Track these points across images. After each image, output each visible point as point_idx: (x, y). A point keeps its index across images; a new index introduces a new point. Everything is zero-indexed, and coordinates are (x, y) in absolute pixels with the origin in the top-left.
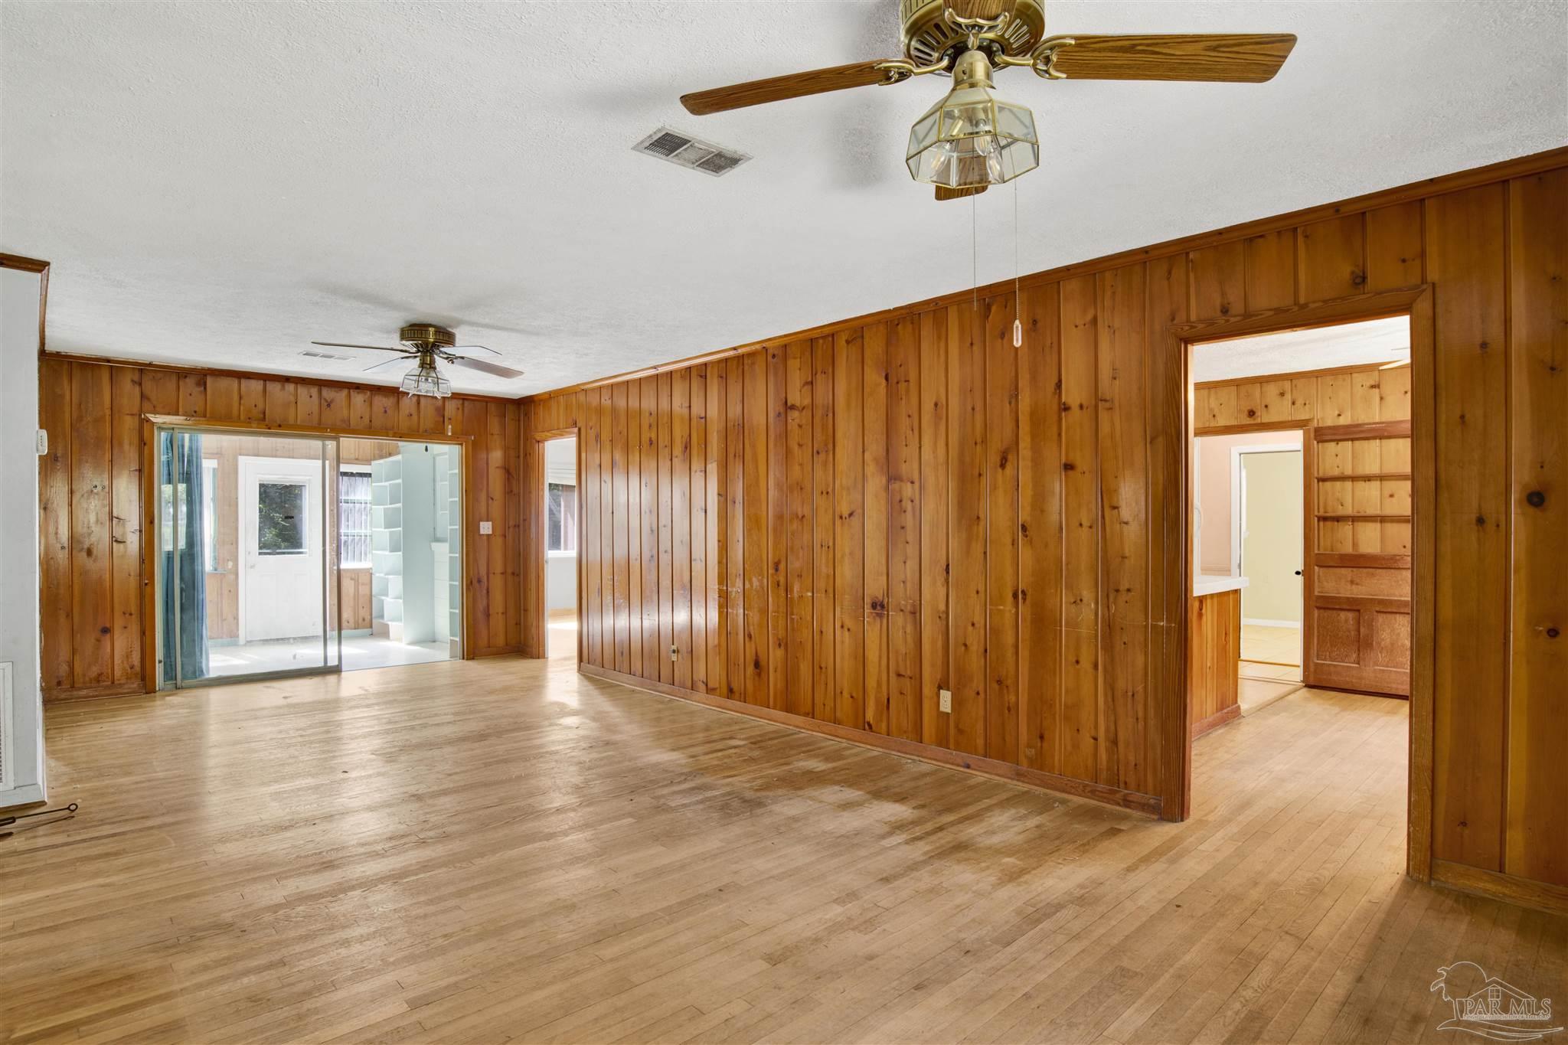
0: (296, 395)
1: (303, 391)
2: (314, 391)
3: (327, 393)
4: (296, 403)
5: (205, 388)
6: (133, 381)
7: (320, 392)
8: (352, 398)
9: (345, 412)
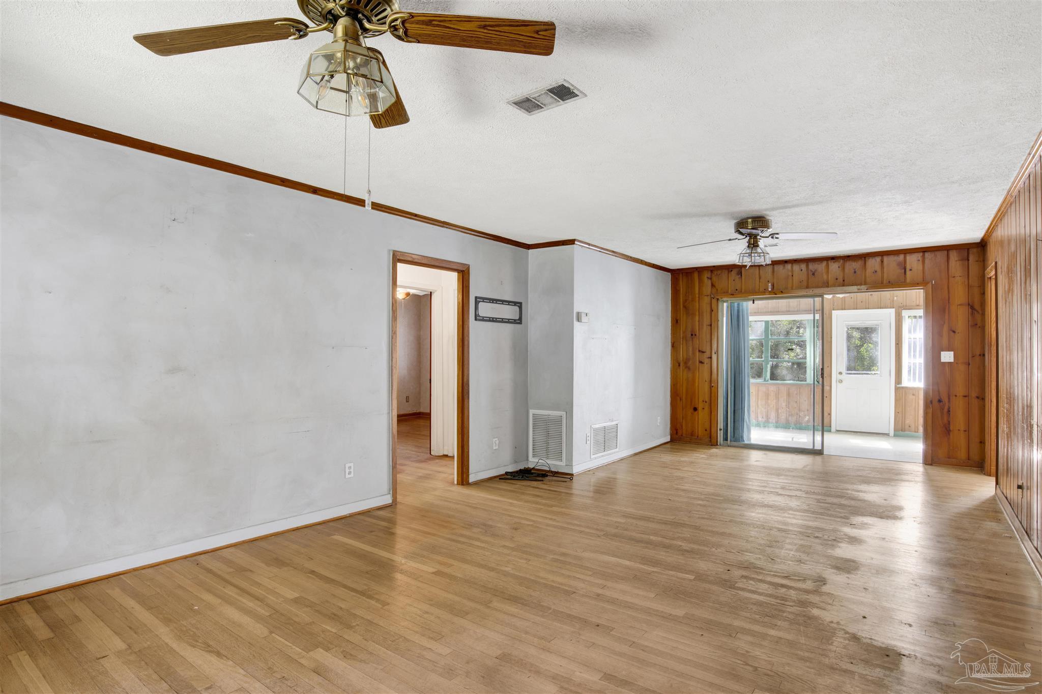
0: (792, 271)
1: (796, 267)
2: (803, 266)
3: (812, 266)
4: (792, 276)
5: (741, 275)
6: (707, 278)
7: (807, 266)
8: (830, 266)
9: (825, 277)
